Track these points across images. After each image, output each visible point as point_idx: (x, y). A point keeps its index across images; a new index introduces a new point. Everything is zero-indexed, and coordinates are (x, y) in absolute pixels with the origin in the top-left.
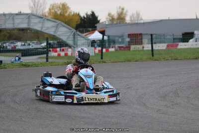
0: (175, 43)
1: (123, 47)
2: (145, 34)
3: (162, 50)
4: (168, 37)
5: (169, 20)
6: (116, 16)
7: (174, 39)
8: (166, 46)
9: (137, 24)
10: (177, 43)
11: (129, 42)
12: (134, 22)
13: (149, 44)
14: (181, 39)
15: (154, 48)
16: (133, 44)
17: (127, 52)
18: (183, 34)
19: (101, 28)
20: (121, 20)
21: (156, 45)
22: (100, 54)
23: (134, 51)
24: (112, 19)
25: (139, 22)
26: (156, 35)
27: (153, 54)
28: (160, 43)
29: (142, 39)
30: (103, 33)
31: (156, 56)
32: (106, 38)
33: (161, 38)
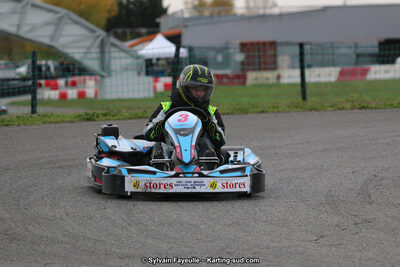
0: (360, 67)
1: (226, 76)
2: (282, 44)
3: (327, 84)
4: (343, 50)
5: (344, 8)
7: (358, 56)
8: (337, 74)
9: (264, 17)
10: (366, 66)
11: (243, 63)
12: (255, 12)
13: (293, 67)
14: (378, 56)
15: (307, 79)
16: (254, 70)
17: (238, 89)
18: (381, 44)
19: (172, 28)
20: (221, 8)
21: (312, 69)
23: (255, 86)
24: (200, 7)
25: (268, 11)
26: (311, 44)
27: (304, 93)
28: (323, 64)
29: (275, 56)
30: (175, 39)
31: (311, 100)
32: (183, 52)
33: (323, 54)
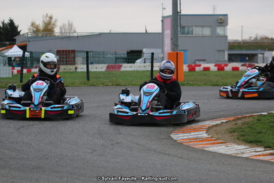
0: (117, 64)
2: (78, 51)
3: (100, 72)
4: (111, 56)
5: (110, 34)
6: (41, 27)
7: (116, 58)
8: (105, 68)
9: (69, 37)
10: (121, 64)
12: (64, 35)
13: (83, 64)
15: (90, 70)
16: (63, 64)
18: (128, 53)
19: (22, 42)
20: (47, 32)
21: (93, 65)
22: (19, 75)
23: (64, 72)
24: (37, 31)
25: (71, 35)
26: (93, 52)
27: (88, 77)
28: (98, 63)
29: (74, 57)
30: (23, 48)
31: (92, 80)
32: (27, 54)
33: (99, 57)
